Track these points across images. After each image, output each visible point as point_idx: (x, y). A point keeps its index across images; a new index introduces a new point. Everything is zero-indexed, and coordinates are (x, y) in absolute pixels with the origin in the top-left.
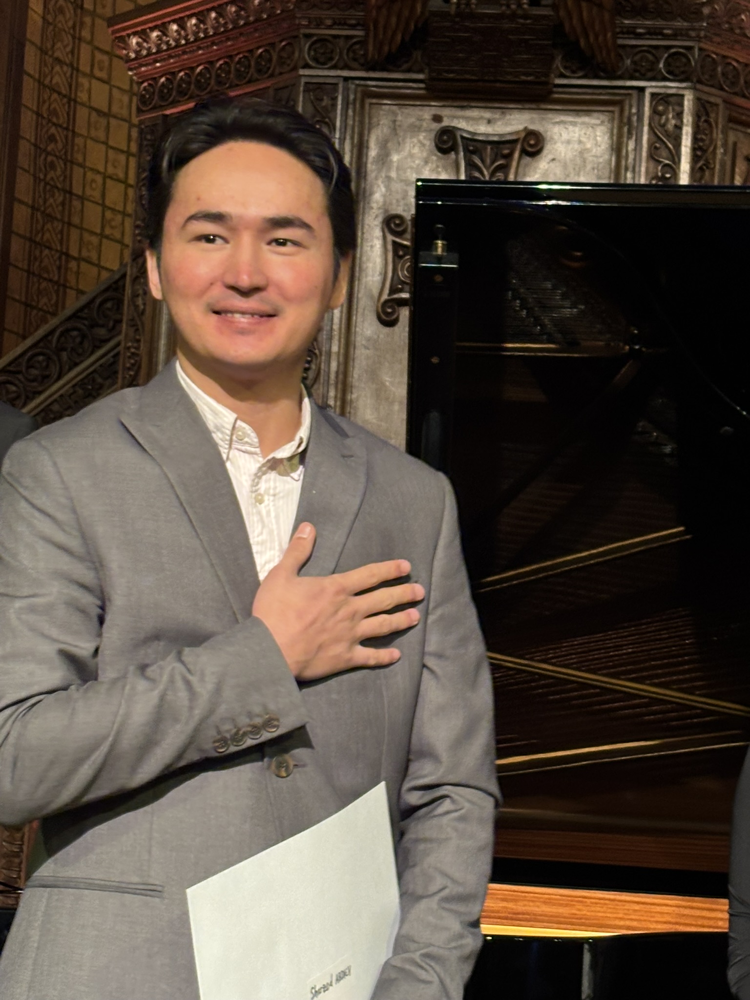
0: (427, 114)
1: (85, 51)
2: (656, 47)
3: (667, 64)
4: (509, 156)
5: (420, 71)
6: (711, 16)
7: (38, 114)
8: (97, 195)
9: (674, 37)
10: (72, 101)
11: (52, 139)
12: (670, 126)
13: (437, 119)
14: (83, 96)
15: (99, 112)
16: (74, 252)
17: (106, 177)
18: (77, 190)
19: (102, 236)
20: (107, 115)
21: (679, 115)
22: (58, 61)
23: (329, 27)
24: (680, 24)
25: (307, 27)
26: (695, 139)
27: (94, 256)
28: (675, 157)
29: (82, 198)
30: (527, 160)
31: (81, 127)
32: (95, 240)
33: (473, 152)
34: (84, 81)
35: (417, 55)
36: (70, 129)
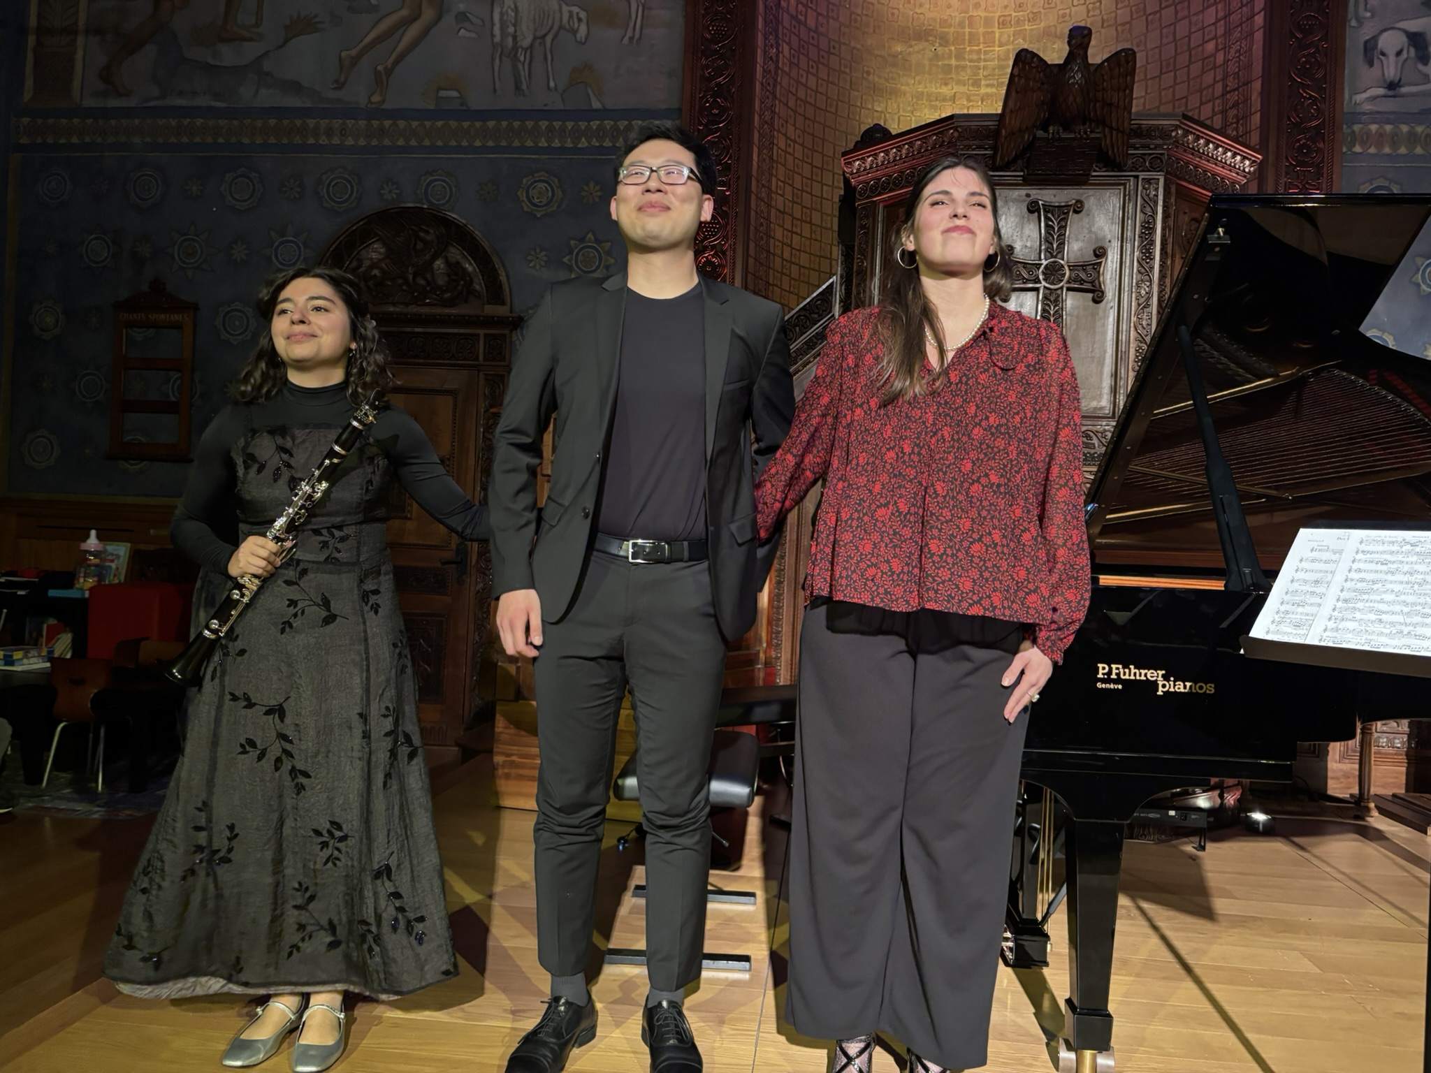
0: (1023, 192)
1: (774, 180)
2: (1145, 154)
3: (1150, 163)
4: (1068, 213)
5: (1022, 171)
6: (1175, 137)
7: (756, 212)
8: (780, 252)
9: (1155, 148)
10: (769, 205)
11: (762, 225)
12: (1151, 196)
13: (1028, 195)
14: (773, 203)
15: (780, 211)
16: (771, 282)
17: (783, 244)
18: (772, 250)
19: (782, 273)
20: (783, 213)
21: (1157, 189)
22: (763, 186)
23: (974, 150)
24: (1159, 142)
25: (962, 150)
26: (1164, 201)
27: (779, 283)
28: (1155, 212)
29: (774, 255)
30: (1075, 215)
31: (773, 220)
32: (779, 275)
33: (1048, 212)
34: (773, 195)
35: (1020, 162)
36: (768, 219)
